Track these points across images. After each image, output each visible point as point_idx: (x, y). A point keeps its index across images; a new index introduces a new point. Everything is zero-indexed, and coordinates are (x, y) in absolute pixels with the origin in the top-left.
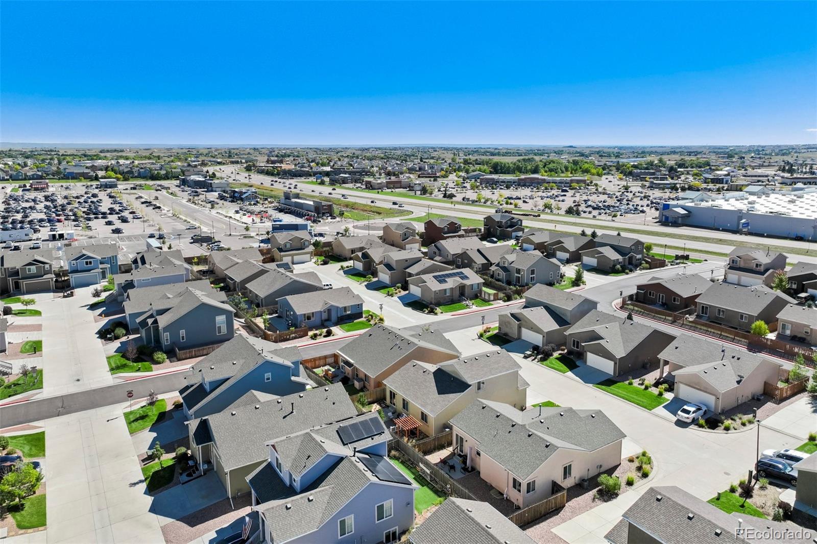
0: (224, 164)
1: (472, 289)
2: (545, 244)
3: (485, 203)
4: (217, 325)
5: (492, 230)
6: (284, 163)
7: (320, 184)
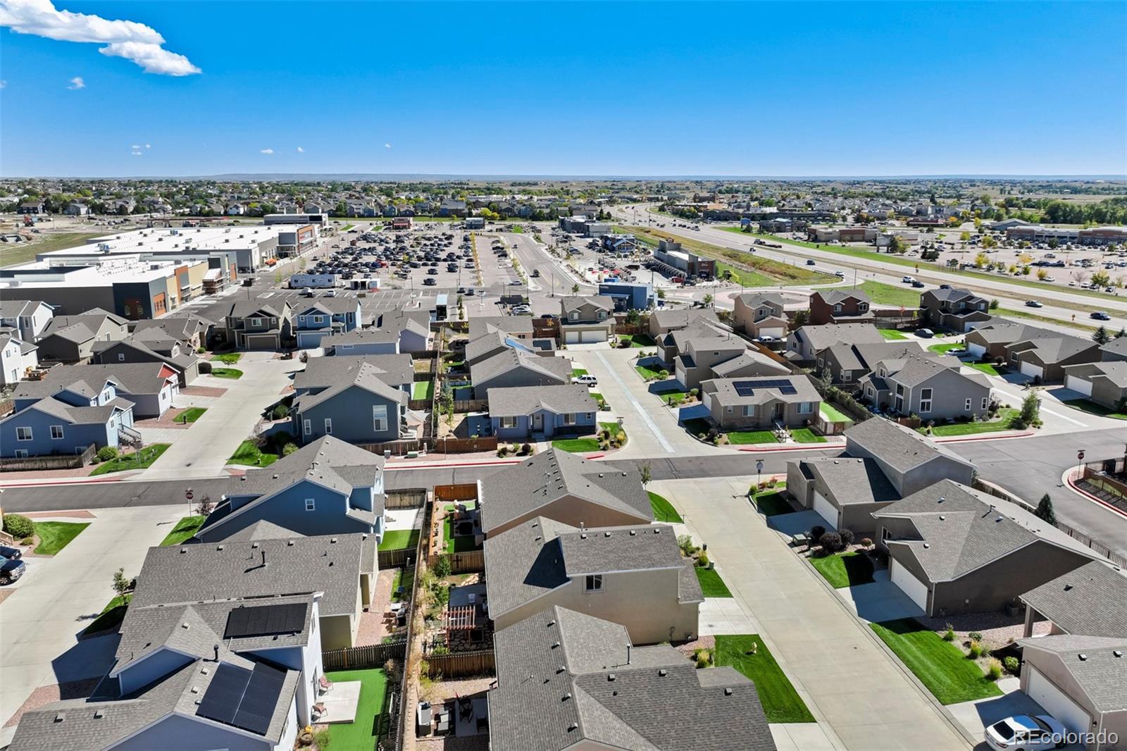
0: (639, 201)
1: (799, 412)
2: (1006, 347)
3: (988, 270)
4: (375, 419)
5: (932, 315)
6: (717, 201)
7: (744, 231)
